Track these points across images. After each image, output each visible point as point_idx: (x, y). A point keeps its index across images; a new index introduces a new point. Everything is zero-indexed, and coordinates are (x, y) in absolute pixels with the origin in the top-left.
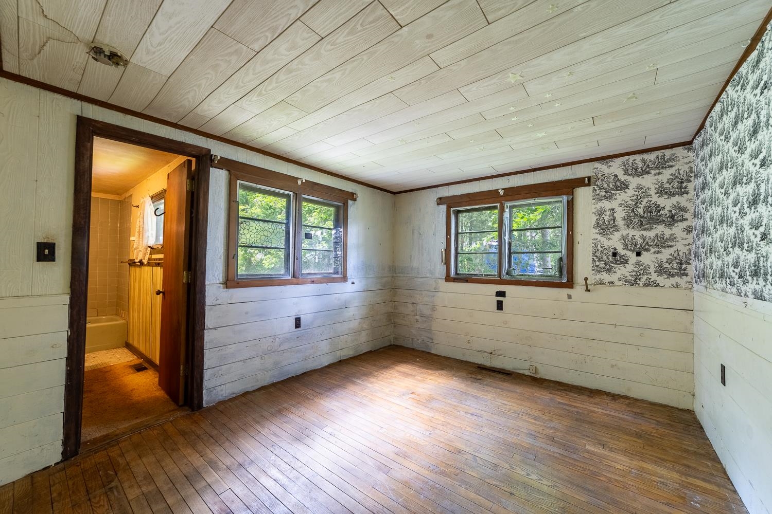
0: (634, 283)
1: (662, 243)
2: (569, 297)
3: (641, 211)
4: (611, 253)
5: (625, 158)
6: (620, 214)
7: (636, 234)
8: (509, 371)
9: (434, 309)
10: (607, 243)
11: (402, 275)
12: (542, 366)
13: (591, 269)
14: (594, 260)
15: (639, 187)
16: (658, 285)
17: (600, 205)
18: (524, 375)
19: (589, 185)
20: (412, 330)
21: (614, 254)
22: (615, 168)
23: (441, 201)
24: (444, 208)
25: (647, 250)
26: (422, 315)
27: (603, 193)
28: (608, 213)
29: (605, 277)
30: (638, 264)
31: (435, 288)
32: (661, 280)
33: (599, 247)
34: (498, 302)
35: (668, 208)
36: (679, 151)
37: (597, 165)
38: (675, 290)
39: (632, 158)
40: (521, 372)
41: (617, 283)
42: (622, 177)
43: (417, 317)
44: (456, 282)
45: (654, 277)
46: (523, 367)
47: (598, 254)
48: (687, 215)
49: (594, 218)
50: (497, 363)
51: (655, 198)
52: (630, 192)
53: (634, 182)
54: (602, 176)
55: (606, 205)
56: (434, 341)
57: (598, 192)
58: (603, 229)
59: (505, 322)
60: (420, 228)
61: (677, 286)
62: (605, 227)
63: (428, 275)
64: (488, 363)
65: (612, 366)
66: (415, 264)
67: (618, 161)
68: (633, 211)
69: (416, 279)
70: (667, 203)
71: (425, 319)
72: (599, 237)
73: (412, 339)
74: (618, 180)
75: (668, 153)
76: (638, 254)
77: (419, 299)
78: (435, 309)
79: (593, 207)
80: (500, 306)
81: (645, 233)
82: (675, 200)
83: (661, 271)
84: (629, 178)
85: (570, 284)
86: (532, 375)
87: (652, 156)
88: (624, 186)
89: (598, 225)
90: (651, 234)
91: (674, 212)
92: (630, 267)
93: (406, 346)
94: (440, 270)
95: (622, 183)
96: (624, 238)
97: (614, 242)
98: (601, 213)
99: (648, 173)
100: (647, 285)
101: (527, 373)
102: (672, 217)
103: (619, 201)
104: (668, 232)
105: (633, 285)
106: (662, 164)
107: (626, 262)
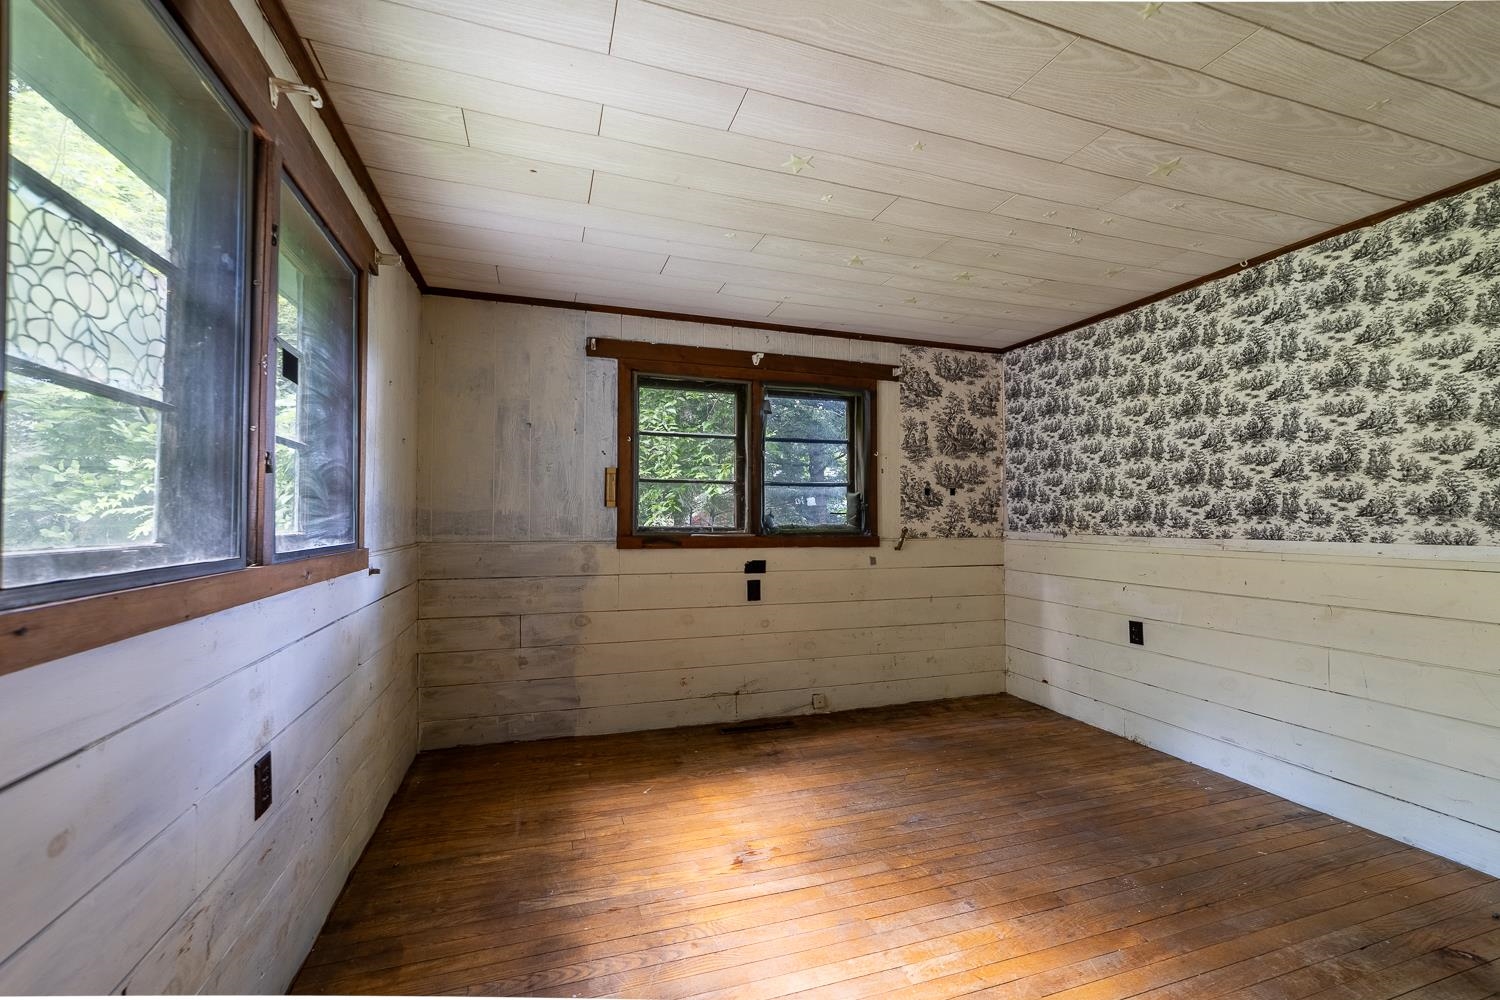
0: (948, 534)
1: (976, 477)
2: (873, 561)
3: (954, 430)
4: (923, 490)
5: (937, 350)
6: (933, 432)
7: (949, 462)
8: (775, 718)
9: (580, 620)
10: (918, 475)
11: (457, 538)
12: (835, 690)
13: (899, 513)
14: (903, 500)
15: (952, 397)
16: (971, 536)
17: (909, 414)
18: (803, 716)
19: (896, 379)
20: (500, 693)
21: (928, 491)
22: (925, 361)
23: (601, 348)
24: (609, 367)
25: (961, 487)
26: (539, 643)
27: (912, 397)
28: (919, 427)
29: (916, 525)
30: (953, 506)
31: (583, 568)
32: (975, 528)
33: (909, 480)
34: (749, 582)
35: (980, 431)
36: (988, 357)
37: (905, 350)
38: (988, 541)
39: (946, 352)
40: (798, 713)
41: (932, 535)
42: (936, 379)
43: (522, 652)
44: (651, 548)
45: (968, 523)
46: (799, 704)
47: (908, 491)
48: (996, 444)
49: (903, 434)
50: (751, 710)
51: (968, 416)
52: (944, 401)
53: (947, 387)
54: (911, 369)
55: (917, 415)
56: (583, 705)
57: (907, 393)
58: (914, 452)
59: (766, 623)
60: (526, 407)
61: (988, 535)
62: (916, 450)
63: (557, 535)
64: (730, 716)
65: (928, 660)
66: (511, 503)
67: (930, 352)
68: (946, 428)
69: (514, 548)
70: (979, 423)
71: (553, 652)
72: (908, 463)
73: (504, 717)
74: (930, 380)
75: (979, 356)
76: (953, 492)
77: (529, 602)
78: (584, 621)
79: (901, 415)
80: (754, 592)
81: (958, 462)
82: (987, 420)
83: (975, 516)
84: (942, 381)
85: (874, 541)
86: (818, 711)
87: (964, 356)
88: (936, 392)
89: (907, 446)
90: (964, 464)
91: (985, 437)
92: (944, 510)
93: (479, 742)
94: (602, 520)
95: (934, 385)
96: (937, 468)
97: (926, 473)
98: (910, 426)
99: (961, 379)
100: (961, 535)
101: (808, 711)
102: (984, 443)
103: (931, 413)
104: (980, 463)
105: (947, 536)
106: (975, 371)
107: (939, 503)
